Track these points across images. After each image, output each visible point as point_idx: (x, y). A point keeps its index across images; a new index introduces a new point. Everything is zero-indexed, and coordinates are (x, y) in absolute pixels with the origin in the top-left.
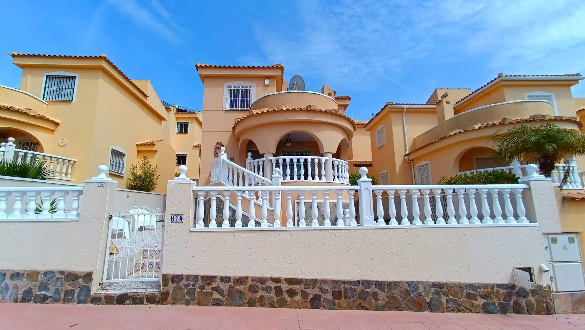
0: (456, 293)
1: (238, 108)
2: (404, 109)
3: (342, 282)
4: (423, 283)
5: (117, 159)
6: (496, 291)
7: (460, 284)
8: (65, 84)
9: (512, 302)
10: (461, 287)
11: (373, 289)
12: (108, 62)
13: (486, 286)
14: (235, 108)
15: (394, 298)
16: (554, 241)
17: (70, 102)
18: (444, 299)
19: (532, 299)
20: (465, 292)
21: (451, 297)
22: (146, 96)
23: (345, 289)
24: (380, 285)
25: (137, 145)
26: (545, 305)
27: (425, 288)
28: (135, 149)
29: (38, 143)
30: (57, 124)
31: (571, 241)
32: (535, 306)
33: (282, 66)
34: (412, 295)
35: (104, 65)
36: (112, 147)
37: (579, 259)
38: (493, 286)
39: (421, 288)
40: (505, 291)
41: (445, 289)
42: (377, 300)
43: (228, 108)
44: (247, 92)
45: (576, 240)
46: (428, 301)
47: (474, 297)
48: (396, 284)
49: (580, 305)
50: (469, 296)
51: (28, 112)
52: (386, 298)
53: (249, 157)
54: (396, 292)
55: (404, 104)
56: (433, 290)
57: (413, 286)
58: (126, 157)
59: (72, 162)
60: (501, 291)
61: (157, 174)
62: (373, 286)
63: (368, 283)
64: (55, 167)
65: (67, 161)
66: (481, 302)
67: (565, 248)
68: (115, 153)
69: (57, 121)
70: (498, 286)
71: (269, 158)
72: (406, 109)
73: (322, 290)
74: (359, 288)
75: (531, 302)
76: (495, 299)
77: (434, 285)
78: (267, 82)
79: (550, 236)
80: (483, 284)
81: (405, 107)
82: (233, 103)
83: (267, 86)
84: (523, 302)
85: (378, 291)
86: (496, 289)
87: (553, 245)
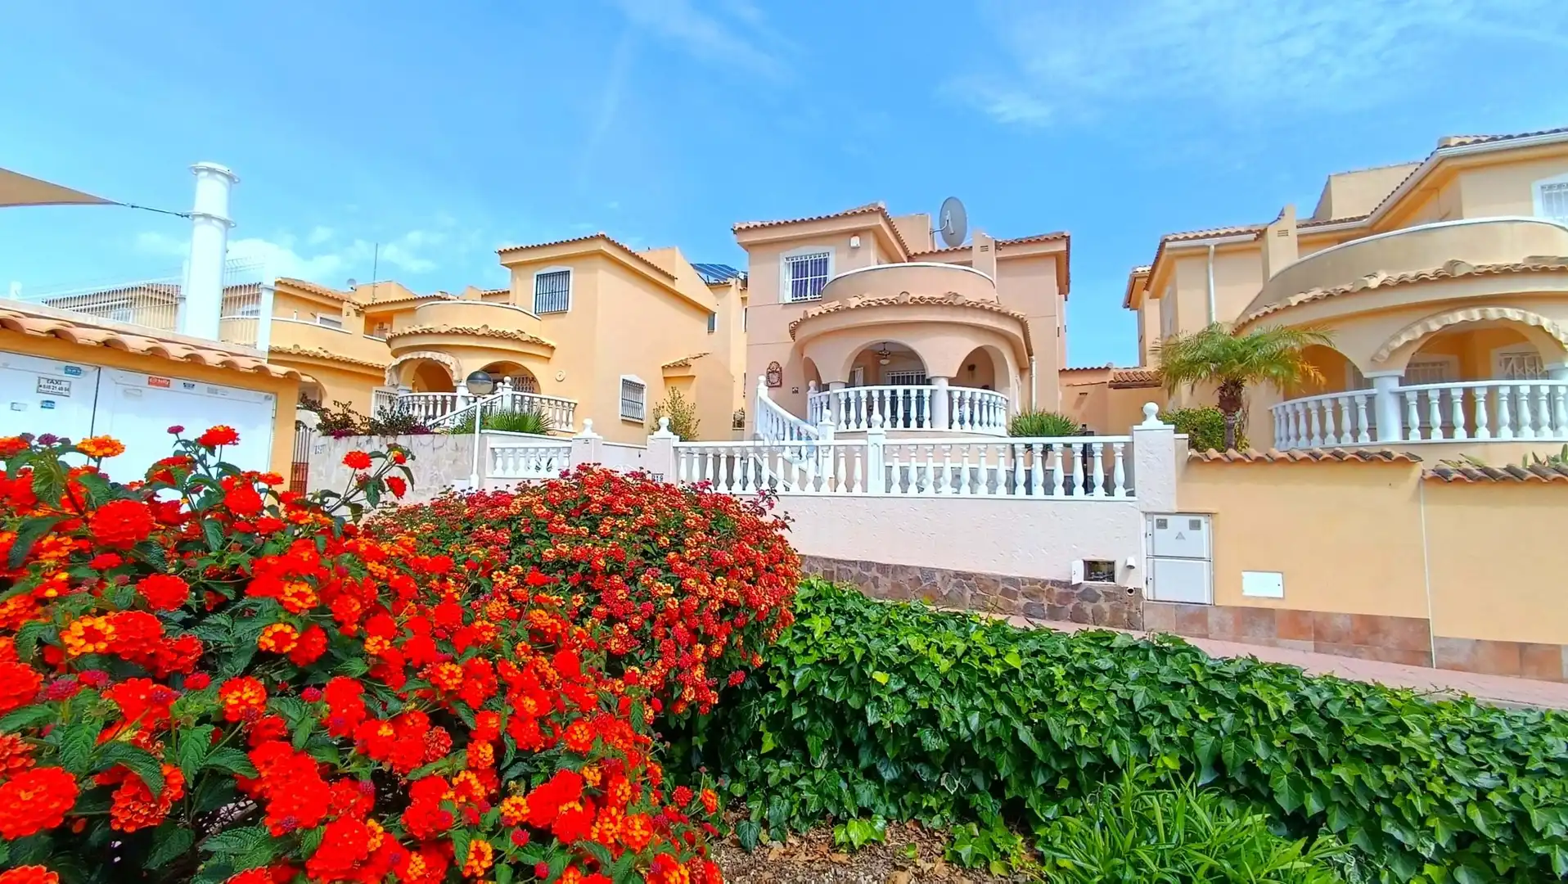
0: (986, 587)
1: (803, 297)
2: (1209, 247)
3: (835, 561)
4: (942, 570)
5: (632, 396)
6: (1048, 590)
7: (995, 576)
8: (558, 284)
9: (1070, 607)
10: (995, 580)
11: (874, 572)
12: (608, 240)
13: (1034, 582)
14: (799, 298)
15: (899, 586)
16: (1162, 524)
17: (564, 312)
18: (968, 593)
19: (1104, 605)
20: (1001, 587)
21: (979, 592)
22: (672, 278)
23: (839, 569)
24: (883, 568)
25: (663, 367)
26: (1125, 616)
27: (943, 578)
28: (660, 374)
29: (534, 379)
30: (553, 348)
31: (1195, 525)
32: (1108, 615)
33: (880, 208)
34: (924, 584)
35: (602, 248)
36: (622, 377)
37: (1205, 555)
38: (1045, 582)
39: (938, 577)
40: (1062, 590)
41: (973, 581)
42: (877, 586)
43: (788, 298)
44: (821, 265)
45: (1204, 526)
46: (944, 594)
47: (1014, 595)
48: (904, 569)
49: (1192, 623)
50: (1005, 592)
51: (520, 336)
52: (889, 585)
53: (812, 388)
54: (902, 578)
55: (1208, 236)
56: (954, 581)
57: (928, 573)
58: (645, 390)
59: (572, 405)
60: (1057, 590)
61: (696, 417)
62: (874, 569)
63: (867, 565)
64: (554, 416)
65: (566, 404)
66: (1022, 601)
67: (1180, 536)
68: (627, 384)
69: (553, 344)
70: (1053, 583)
71: (835, 391)
72: (1213, 247)
73: (811, 569)
74: (855, 570)
75: (1101, 609)
76: (1045, 599)
77: (957, 574)
78: (855, 241)
79: (1156, 517)
80: (1028, 578)
81: (1212, 243)
82: (799, 288)
83: (856, 248)
84: (1088, 608)
85: (879, 575)
86: (1049, 586)
87: (1159, 532)
